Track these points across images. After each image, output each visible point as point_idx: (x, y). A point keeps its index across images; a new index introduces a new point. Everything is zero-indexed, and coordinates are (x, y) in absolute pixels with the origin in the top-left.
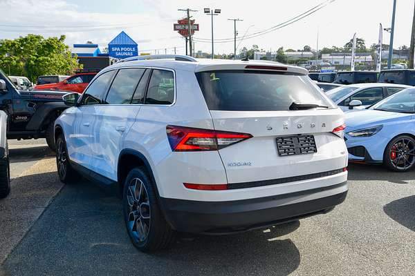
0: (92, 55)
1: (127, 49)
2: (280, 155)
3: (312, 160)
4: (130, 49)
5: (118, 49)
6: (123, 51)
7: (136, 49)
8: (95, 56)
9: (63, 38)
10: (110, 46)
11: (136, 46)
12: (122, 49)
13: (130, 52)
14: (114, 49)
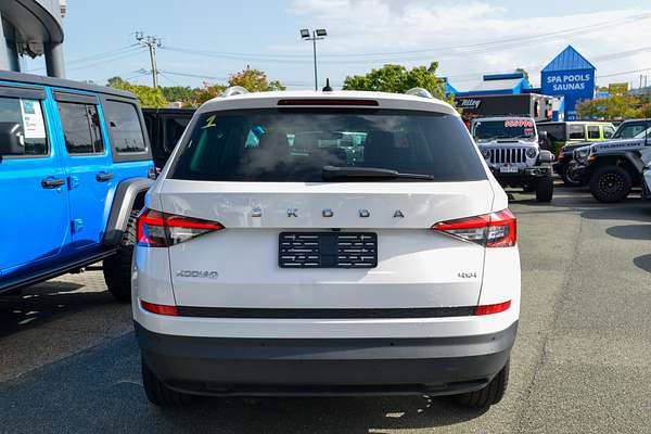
0: (511, 91)
1: (574, 78)
2: (282, 264)
3: (360, 282)
4: (581, 78)
5: (559, 79)
6: (568, 82)
7: (592, 76)
8: (517, 93)
9: (434, 66)
10: (545, 75)
11: (592, 71)
12: (565, 78)
13: (580, 82)
14: (550, 80)
